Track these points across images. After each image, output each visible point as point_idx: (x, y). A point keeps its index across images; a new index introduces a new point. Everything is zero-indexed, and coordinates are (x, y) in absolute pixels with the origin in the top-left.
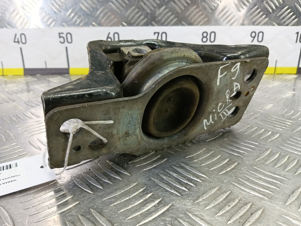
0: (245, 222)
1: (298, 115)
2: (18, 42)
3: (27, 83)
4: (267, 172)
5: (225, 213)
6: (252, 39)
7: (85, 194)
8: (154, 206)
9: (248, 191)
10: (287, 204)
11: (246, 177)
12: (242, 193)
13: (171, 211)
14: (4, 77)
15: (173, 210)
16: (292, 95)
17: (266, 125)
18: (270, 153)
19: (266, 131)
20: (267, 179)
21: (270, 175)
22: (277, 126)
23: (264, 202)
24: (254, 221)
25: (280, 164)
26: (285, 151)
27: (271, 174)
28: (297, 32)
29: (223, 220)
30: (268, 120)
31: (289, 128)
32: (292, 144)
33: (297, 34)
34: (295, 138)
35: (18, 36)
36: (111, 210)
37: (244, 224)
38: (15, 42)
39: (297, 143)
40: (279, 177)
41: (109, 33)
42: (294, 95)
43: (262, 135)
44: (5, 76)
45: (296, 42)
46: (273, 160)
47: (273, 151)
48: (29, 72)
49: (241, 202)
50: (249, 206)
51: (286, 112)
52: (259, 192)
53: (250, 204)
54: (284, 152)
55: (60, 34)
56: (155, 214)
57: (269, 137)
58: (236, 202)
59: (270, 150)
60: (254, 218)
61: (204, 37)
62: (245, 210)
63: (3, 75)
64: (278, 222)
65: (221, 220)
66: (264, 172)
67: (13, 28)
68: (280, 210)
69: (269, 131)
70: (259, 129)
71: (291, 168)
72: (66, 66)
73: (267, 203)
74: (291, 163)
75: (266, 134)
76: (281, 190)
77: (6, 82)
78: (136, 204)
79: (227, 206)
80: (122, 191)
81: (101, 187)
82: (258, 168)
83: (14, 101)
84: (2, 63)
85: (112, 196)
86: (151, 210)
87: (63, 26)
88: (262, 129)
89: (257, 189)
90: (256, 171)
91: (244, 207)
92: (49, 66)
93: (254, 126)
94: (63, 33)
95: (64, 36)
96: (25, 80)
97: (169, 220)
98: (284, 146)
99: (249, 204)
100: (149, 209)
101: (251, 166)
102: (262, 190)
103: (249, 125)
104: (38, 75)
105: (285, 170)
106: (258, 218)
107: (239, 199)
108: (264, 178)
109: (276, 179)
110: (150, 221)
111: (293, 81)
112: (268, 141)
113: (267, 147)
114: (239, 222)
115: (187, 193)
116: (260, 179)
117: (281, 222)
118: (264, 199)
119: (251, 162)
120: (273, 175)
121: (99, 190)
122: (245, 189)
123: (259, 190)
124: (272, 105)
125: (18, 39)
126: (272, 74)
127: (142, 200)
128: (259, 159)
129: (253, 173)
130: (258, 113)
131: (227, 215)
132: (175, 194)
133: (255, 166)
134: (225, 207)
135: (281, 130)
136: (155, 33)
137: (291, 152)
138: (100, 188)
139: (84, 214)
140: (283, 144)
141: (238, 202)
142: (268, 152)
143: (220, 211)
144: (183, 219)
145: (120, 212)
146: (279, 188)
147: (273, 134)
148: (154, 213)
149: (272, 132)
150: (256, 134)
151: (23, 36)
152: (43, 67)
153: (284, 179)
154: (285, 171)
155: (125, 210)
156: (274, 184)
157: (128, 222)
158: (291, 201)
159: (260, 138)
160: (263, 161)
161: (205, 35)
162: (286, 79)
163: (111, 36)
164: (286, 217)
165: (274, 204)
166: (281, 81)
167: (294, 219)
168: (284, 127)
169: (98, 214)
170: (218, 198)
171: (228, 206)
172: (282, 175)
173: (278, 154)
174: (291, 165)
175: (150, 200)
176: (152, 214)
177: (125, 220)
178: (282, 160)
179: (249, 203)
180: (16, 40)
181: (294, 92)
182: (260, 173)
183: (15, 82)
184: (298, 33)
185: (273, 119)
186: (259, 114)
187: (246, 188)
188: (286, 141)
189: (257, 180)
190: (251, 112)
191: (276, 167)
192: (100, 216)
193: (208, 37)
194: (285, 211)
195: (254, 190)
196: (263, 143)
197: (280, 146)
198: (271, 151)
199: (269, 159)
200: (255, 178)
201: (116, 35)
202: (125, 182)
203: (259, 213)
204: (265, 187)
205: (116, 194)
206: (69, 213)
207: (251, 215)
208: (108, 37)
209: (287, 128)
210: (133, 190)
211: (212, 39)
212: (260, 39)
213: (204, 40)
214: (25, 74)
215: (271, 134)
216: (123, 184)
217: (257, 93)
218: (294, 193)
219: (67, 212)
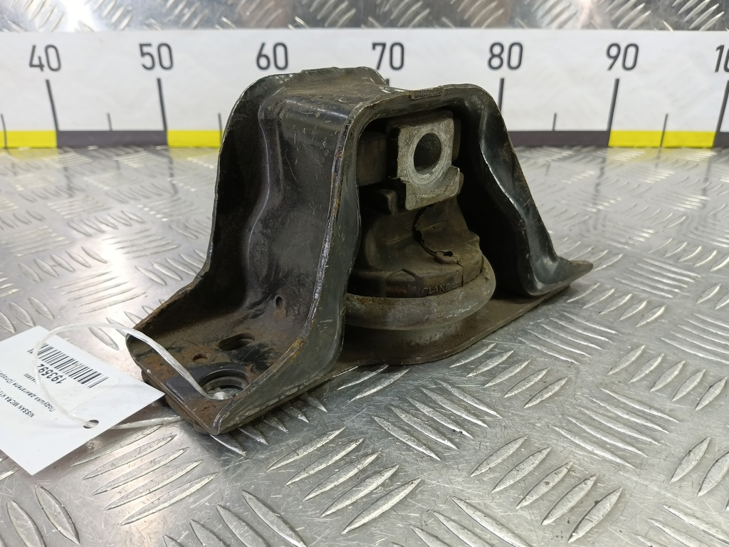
0: (580, 522)
1: (711, 257)
2: (41, 66)
3: (66, 169)
4: (634, 403)
5: (536, 500)
6: (611, 61)
7: (229, 456)
8: (383, 485)
9: (589, 448)
10: (675, 480)
11: (585, 414)
12: (576, 453)
13: (419, 496)
14: (9, 153)
15: (424, 495)
16: (699, 205)
17: (634, 285)
18: (641, 355)
19: (635, 300)
20: (633, 419)
21: (639, 411)
22: (660, 286)
23: (623, 475)
24: (601, 518)
25: (664, 384)
26: (676, 352)
27: (642, 409)
28: (719, 45)
29: (533, 518)
30: (640, 272)
31: (689, 292)
32: (694, 332)
33: (719, 51)
34: (700, 319)
35: (40, 52)
36: (289, 495)
37: (578, 526)
38: (32, 65)
39: (704, 331)
40: (660, 414)
41: (263, 45)
42: (704, 204)
43: (626, 310)
44: (10, 150)
45: (717, 70)
46: (647, 372)
47: (649, 349)
48: (70, 141)
49: (574, 474)
50: (590, 483)
51: (684, 250)
52: (613, 450)
53: (594, 478)
54: (675, 354)
55: (142, 46)
56: (384, 504)
57: (642, 315)
58: (561, 476)
59: (643, 347)
60: (602, 513)
61: (493, 56)
62: (582, 494)
63: (6, 148)
64: (653, 522)
65: (529, 518)
66: (627, 402)
67: (26, 30)
68: (658, 493)
69: (641, 301)
70: (620, 294)
71: (689, 393)
72: (160, 127)
73: (630, 478)
74: (688, 381)
75: (634, 306)
76: (663, 447)
77: (13, 165)
78: (341, 480)
79: (542, 483)
80: (311, 450)
81: (263, 441)
82: (613, 392)
83: (41, 219)
84: (2, 116)
85: (288, 462)
86: (376, 493)
87: (149, 26)
88: (627, 295)
89: (609, 444)
90: (609, 399)
91: (580, 486)
92: (117, 127)
93: (609, 286)
94: (149, 45)
95: (153, 51)
96: (60, 162)
97: (417, 517)
98: (674, 338)
99: (591, 479)
100: (371, 492)
101: (598, 387)
102: (620, 445)
103: (595, 284)
104: (91, 148)
105: (674, 397)
106: (610, 512)
107: (569, 467)
108: (626, 416)
109: (653, 419)
110: (374, 520)
111: (705, 166)
112: (638, 326)
113: (635, 340)
114: (568, 522)
115: (453, 453)
116: (617, 419)
117: (660, 522)
118: (624, 466)
119: (598, 377)
120: (645, 410)
121: (259, 448)
122: (583, 445)
123: (613, 445)
124: (651, 231)
125: (40, 58)
126: (654, 147)
127: (355, 471)
128: (617, 370)
129: (602, 404)
130: (618, 254)
131: (541, 506)
132: (428, 456)
133: (606, 387)
134: (538, 486)
135: (670, 296)
136: (374, 45)
137: (690, 354)
138: (261, 443)
139: (228, 504)
140: (673, 333)
141: (566, 475)
142: (639, 353)
143: (527, 495)
144: (446, 515)
145: (307, 498)
146: (659, 442)
147: (651, 307)
148: (382, 502)
149: (649, 303)
150: (612, 306)
151: (51, 51)
152: (104, 127)
153: (671, 419)
154: (675, 399)
155: (318, 493)
156: (649, 432)
157: (326, 523)
158: (684, 473)
159: (620, 318)
160: (624, 375)
161: (497, 50)
162: (687, 163)
163: (268, 51)
164: (670, 510)
165: (646, 479)
166: (676, 166)
167: (686, 514)
168: (676, 290)
169: (260, 505)
170: (521, 466)
171: (545, 484)
172: (667, 411)
173: (659, 360)
174: (689, 386)
175: (372, 471)
176: (378, 503)
177: (319, 517)
178: (667, 373)
179: (592, 476)
180: (36, 62)
181: (704, 198)
182: (618, 405)
183: (38, 168)
184: (721, 48)
185: (653, 269)
186: (620, 256)
187: (584, 441)
188: (680, 324)
189: (609, 422)
190: (603, 251)
191: (653, 390)
192: (265, 509)
193: (505, 56)
194: (669, 495)
195: (602, 445)
196: (627, 331)
197: (664, 337)
198: (644, 351)
199: (639, 371)
200: (606, 418)
201: (280, 50)
202: (316, 427)
203: (612, 500)
204: (628, 440)
205: (296, 458)
206: (195, 502)
207: (595, 506)
208: (260, 55)
209: (683, 291)
210: (333, 447)
211: (514, 62)
212: (629, 63)
213: (496, 62)
214: (59, 146)
215: (645, 308)
216: (312, 433)
217: (619, 199)
218: (692, 454)
219: (191, 499)
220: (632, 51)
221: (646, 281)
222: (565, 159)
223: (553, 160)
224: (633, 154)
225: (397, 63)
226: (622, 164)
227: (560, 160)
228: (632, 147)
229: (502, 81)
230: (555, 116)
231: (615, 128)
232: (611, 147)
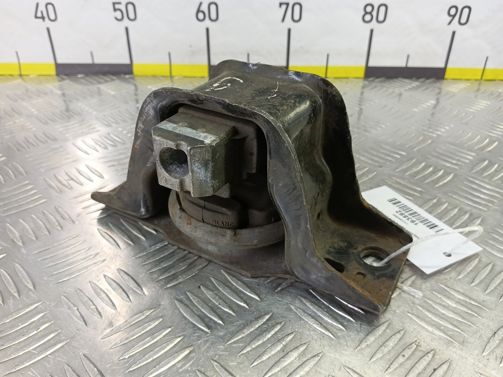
2: (43, 18)
3: (64, 95)
4: (459, 295)
5: (397, 368)
6: (450, 18)
7: (200, 333)
8: (299, 356)
9: (430, 329)
10: (485, 354)
11: (428, 303)
12: (422, 333)
13: (323, 365)
14: (23, 80)
15: (326, 364)
17: (462, 200)
19: (461, 212)
20: (459, 308)
21: (463, 301)
23: (451, 350)
25: (480, 280)
26: (488, 255)
27: (465, 300)
31: (498, 206)
32: (500, 239)
35: (42, 8)
36: (241, 363)
38: (36, 17)
41: (201, 4)
43: (456, 220)
44: (24, 77)
46: (469, 270)
48: (65, 71)
49: (420, 348)
50: (430, 356)
52: (446, 331)
54: (487, 256)
55: (114, 4)
58: (412, 350)
61: (366, 13)
62: (425, 363)
63: (21, 75)
66: (455, 294)
68: (474, 364)
69: (465, 213)
70: (452, 207)
71: (495, 288)
72: (127, 61)
73: (456, 352)
74: (495, 279)
75: (461, 218)
76: (478, 329)
77: (27, 90)
78: (273, 353)
80: (252, 330)
81: (220, 322)
82: (447, 286)
84: (17, 53)
85: (238, 338)
86: (296, 363)
88: (456, 208)
89: (443, 326)
90: (443, 292)
91: (424, 358)
92: (98, 61)
93: (444, 200)
94: (120, 3)
95: (122, 7)
96: (61, 88)
98: (487, 244)
99: (431, 352)
100: (293, 362)
101: (436, 282)
102: (450, 327)
103: (434, 199)
104: (80, 76)
107: (417, 344)
108: (454, 305)
115: (344, 333)
116: (449, 308)
118: (452, 343)
121: (219, 327)
122: (426, 327)
123: (446, 327)
124: (473, 154)
125: (42, 12)
126: (477, 80)
127: (281, 346)
128: (449, 269)
129: (439, 296)
130: (451, 173)
132: (327, 335)
133: (442, 282)
134: (398, 358)
135: (485, 209)
136: (281, 4)
137: (497, 257)
138: (219, 324)
139: (203, 369)
140: (486, 239)
141: (415, 349)
143: (391, 364)
145: (252, 366)
146: (475, 326)
147: (472, 218)
149: (471, 215)
150: (446, 217)
151: (50, 7)
152: (88, 61)
153: (483, 308)
154: (486, 293)
155: (258, 362)
156: (469, 318)
158: (491, 350)
160: (454, 273)
161: (369, 9)
162: (500, 94)
163: (204, 8)
165: (466, 353)
166: (492, 97)
168: (490, 205)
169: (223, 370)
170: (387, 343)
171: (402, 356)
172: (481, 302)
173: (477, 261)
174: (496, 282)
175: (292, 346)
176: (297, 369)
178: (482, 271)
180: (39, 15)
182: (449, 296)
183: (46, 94)
186: (453, 175)
187: (427, 324)
188: (492, 233)
189: (444, 310)
190: (440, 170)
191: (472, 285)
193: (374, 13)
194: (481, 365)
195: (439, 327)
197: (481, 243)
199: (464, 270)
200: (441, 307)
201: (213, 7)
202: (253, 312)
203: (444, 368)
204: (455, 323)
205: (243, 335)
206: (181, 367)
207: (434, 372)
208: (198, 11)
209: (494, 205)
210: (266, 328)
211: (381, 18)
212: (463, 20)
213: (368, 17)
214: (58, 75)
215: (468, 218)
216: (252, 317)
217: (452, 126)
218: (496, 334)
219: (179, 365)
220: (466, 11)
221: (469, 197)
222: (414, 88)
223: (406, 90)
224: (462, 86)
225: (296, 17)
226: (454, 95)
227: (410, 89)
228: (461, 80)
229: (372, 31)
230: (408, 56)
231: (449, 66)
232: (446, 79)
